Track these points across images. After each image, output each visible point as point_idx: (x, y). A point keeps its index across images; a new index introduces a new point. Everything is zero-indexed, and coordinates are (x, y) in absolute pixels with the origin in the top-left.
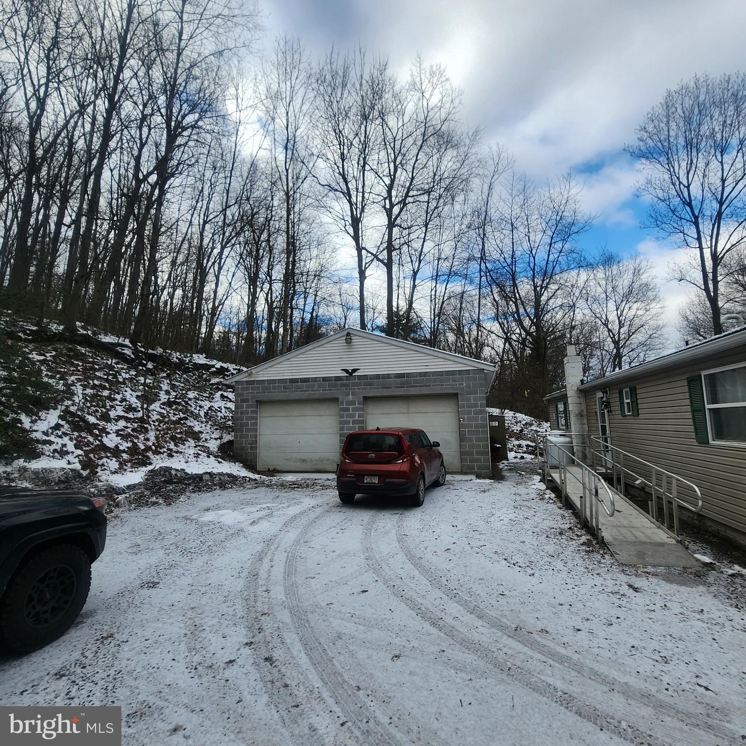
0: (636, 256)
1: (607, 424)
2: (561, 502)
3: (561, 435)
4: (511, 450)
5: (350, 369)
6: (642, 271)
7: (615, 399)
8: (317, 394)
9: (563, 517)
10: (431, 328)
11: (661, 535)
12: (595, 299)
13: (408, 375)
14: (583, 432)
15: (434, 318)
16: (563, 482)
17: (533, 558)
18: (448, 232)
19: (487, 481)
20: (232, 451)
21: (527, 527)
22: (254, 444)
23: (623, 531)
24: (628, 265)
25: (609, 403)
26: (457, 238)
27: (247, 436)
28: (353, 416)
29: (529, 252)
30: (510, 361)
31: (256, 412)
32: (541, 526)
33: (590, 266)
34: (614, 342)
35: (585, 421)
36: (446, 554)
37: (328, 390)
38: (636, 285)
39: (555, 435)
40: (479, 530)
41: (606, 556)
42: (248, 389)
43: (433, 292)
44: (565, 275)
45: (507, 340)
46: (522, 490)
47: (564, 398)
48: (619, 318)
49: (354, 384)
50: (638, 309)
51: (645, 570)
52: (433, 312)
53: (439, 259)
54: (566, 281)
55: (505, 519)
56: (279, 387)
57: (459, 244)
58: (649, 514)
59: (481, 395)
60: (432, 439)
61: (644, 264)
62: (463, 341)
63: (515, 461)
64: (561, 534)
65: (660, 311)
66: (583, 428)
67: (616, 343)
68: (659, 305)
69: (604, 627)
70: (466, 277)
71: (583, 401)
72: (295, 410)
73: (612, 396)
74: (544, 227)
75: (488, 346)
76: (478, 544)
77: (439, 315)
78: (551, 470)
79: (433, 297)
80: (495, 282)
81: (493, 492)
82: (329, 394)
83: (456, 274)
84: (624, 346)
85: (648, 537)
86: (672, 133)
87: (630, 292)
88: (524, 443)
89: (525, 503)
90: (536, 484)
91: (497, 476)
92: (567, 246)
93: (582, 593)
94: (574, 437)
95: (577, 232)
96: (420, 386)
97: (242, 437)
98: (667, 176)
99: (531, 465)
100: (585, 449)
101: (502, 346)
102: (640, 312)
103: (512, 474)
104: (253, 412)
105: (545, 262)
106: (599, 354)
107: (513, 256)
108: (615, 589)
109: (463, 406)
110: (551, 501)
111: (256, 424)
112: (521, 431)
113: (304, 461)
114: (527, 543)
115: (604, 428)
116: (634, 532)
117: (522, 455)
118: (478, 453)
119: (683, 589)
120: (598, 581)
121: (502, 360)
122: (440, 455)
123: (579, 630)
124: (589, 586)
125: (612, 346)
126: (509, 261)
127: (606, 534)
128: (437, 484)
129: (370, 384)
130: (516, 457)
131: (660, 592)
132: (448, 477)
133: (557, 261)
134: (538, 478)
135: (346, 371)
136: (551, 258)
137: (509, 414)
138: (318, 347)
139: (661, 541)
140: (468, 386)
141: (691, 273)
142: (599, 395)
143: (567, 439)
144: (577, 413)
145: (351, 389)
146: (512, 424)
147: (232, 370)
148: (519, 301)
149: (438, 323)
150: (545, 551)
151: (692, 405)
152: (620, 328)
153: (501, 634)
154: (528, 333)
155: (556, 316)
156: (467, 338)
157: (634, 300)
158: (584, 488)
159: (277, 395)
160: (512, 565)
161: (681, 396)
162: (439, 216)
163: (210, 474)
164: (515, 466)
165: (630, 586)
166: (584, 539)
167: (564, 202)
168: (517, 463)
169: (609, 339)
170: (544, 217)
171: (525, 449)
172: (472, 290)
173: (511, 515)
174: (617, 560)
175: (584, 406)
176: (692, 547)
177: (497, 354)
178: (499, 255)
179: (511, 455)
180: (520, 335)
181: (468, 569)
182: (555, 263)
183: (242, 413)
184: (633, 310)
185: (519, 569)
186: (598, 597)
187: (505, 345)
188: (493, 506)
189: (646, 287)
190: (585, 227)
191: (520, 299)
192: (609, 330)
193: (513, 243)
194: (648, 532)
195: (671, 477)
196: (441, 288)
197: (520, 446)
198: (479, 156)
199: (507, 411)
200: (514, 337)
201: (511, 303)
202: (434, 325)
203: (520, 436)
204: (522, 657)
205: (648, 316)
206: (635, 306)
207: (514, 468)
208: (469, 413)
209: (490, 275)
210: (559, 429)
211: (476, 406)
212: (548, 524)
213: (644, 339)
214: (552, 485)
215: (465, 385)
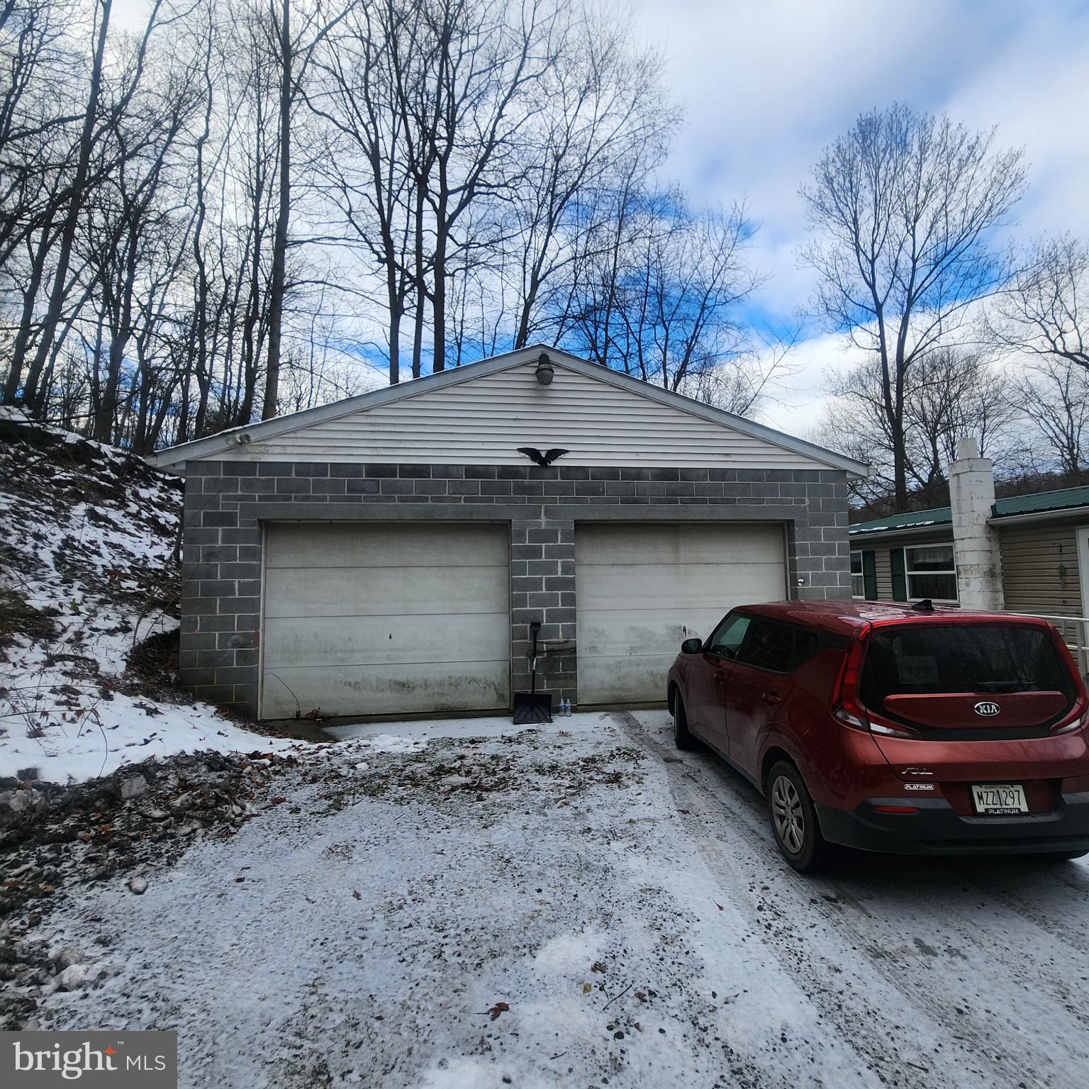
5: (543, 448)
8: (451, 509)
13: (686, 474)
20: (177, 669)
22: (249, 647)
27: (227, 623)
28: (550, 568)
31: (255, 554)
35: (999, 586)
37: (480, 500)
42: (231, 485)
49: (551, 489)
56: (336, 486)
59: (839, 527)
71: (996, 547)
72: (379, 553)
82: (483, 510)
96: (712, 501)
97: (208, 626)
104: (246, 553)
109: (804, 551)
111: (255, 588)
113: (403, 686)
129: (593, 491)
135: (533, 454)
138: (455, 385)
140: (814, 506)
144: (986, 569)
145: (543, 500)
147: (110, 455)
159: (330, 507)
163: (147, 769)
175: (998, 556)
183: (211, 555)
208: (816, 566)
215: (807, 502)
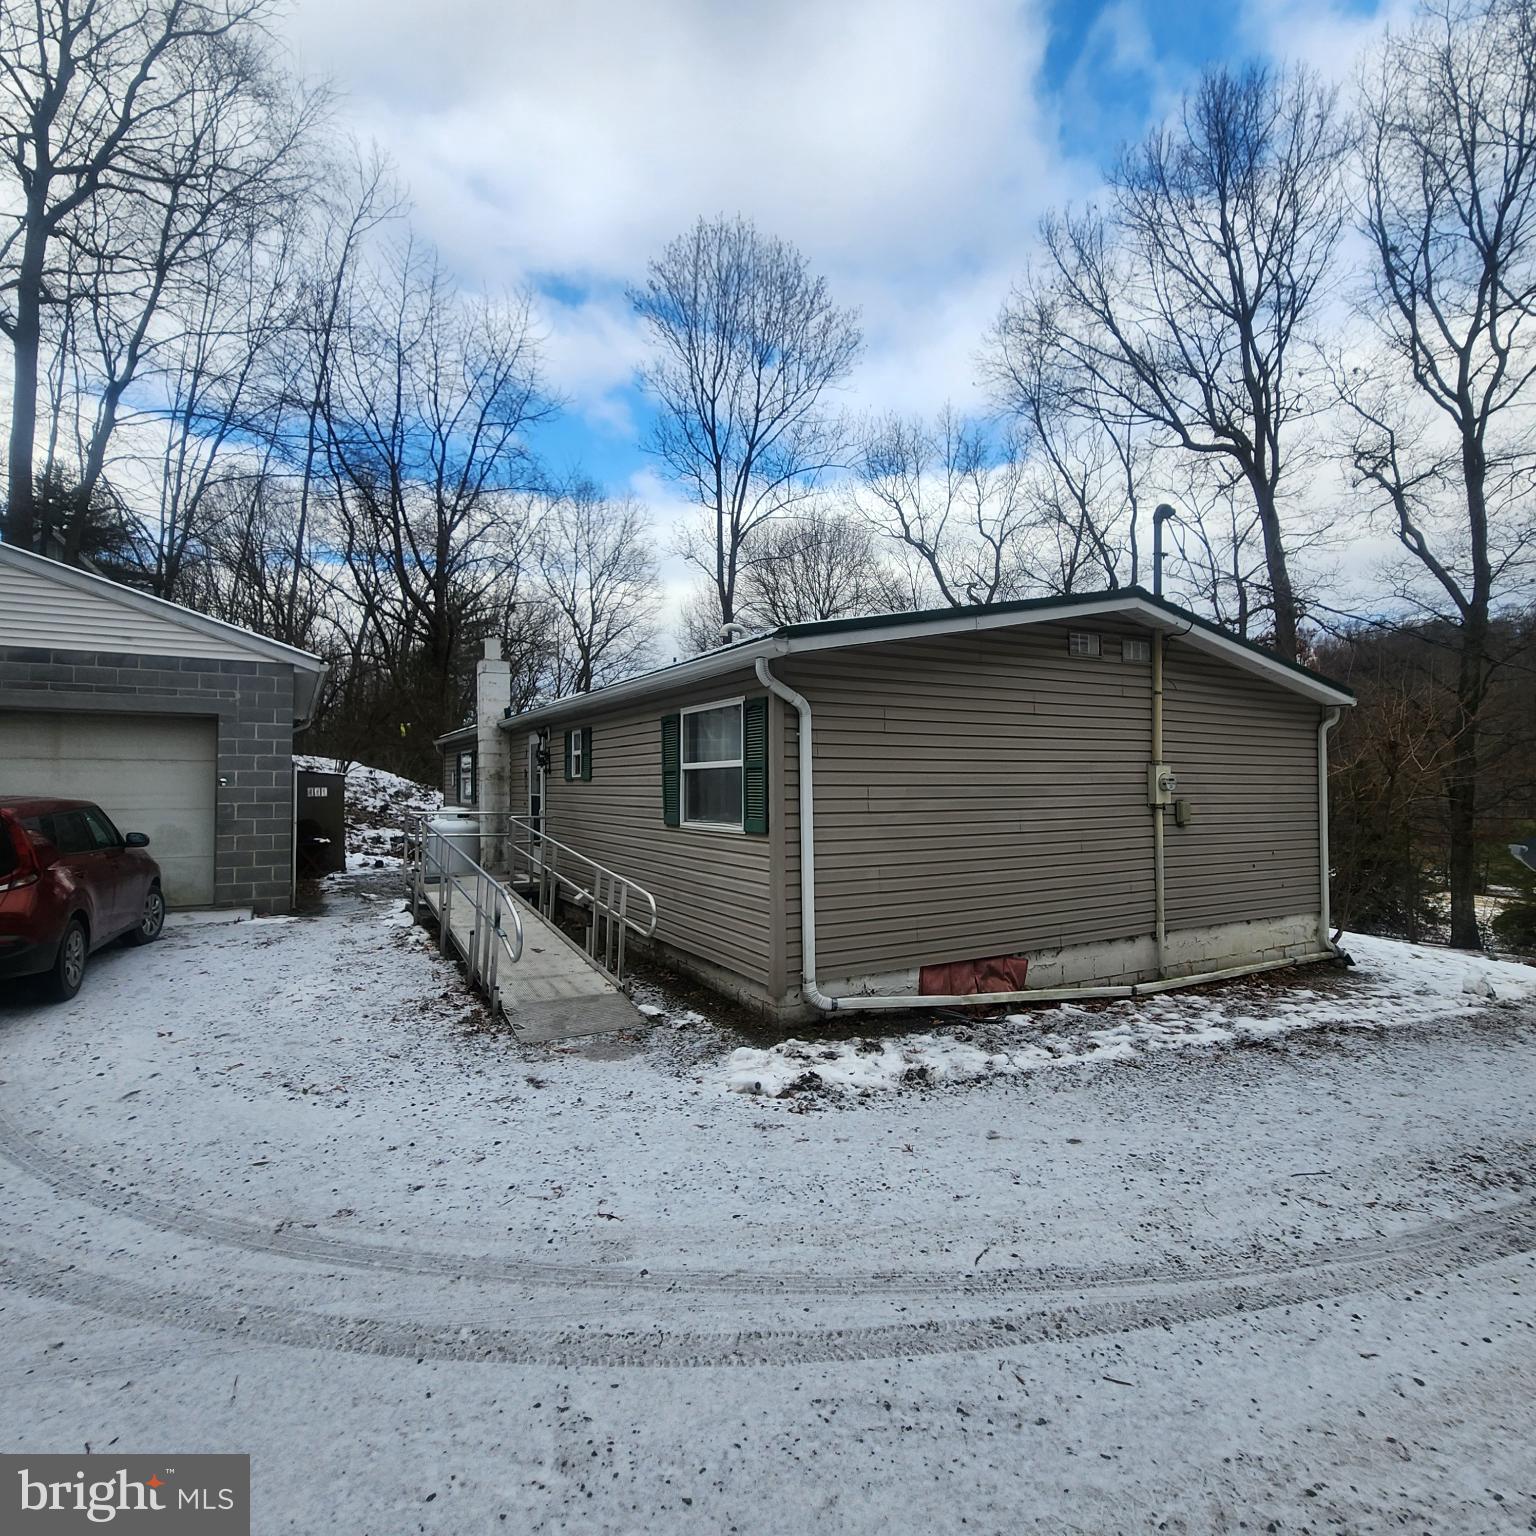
0: (630, 497)
1: (542, 795)
2: (438, 946)
3: (460, 816)
4: (355, 850)
6: (636, 527)
7: (558, 749)
9: (436, 975)
10: (160, 546)
11: (598, 982)
12: (558, 561)
14: (501, 809)
15: (174, 522)
16: (445, 907)
17: (352, 1070)
18: (229, 311)
19: (281, 920)
21: (352, 1007)
23: (538, 984)
24: (615, 508)
25: (548, 755)
26: (259, 336)
29: (434, 429)
30: (377, 658)
32: (386, 1000)
33: (554, 494)
34: (581, 646)
35: (507, 789)
36: (122, 1108)
38: (625, 551)
39: (448, 816)
40: (234, 1031)
41: (501, 1037)
43: (175, 454)
44: (505, 499)
45: (371, 610)
46: (361, 932)
47: (471, 744)
48: (593, 604)
50: (624, 594)
51: (562, 1046)
52: (169, 506)
53: (198, 373)
54: (507, 513)
55: (305, 998)
57: (259, 355)
58: (584, 947)
59: (280, 724)
60: (125, 826)
61: (640, 514)
62: (262, 596)
63: (360, 872)
64: (423, 1009)
65: (657, 603)
66: (501, 802)
67: (585, 649)
68: (655, 594)
69: (469, 1168)
70: (272, 440)
71: (505, 749)
73: (554, 743)
74: (471, 385)
75: (324, 616)
76: (222, 1065)
77: (189, 517)
78: (427, 886)
79: (173, 466)
80: (349, 471)
81: (290, 943)
83: (246, 425)
84: (596, 657)
85: (577, 990)
86: (700, 299)
87: (616, 561)
88: (388, 833)
89: (362, 958)
90: (398, 914)
91: (307, 904)
92: (513, 440)
93: (439, 1115)
94: (482, 818)
95: (532, 418)
98: (686, 371)
99: (396, 879)
100: (501, 842)
101: (359, 621)
102: (628, 601)
103: (347, 900)
105: (465, 461)
106: (555, 665)
107: (396, 422)
108: (504, 1092)
109: (230, 748)
110: (419, 948)
112: (384, 808)
114: (346, 1040)
115: (536, 801)
116: (555, 984)
117: (379, 858)
118: (264, 858)
119: (613, 1065)
120: (476, 1084)
121: (356, 653)
122: (149, 867)
123: (418, 1188)
124: (456, 1099)
125: (578, 653)
126: (387, 432)
127: (507, 996)
128: (132, 939)
130: (365, 865)
131: (576, 1079)
132: (172, 920)
133: (489, 463)
134: (402, 903)
136: (479, 454)
137: (358, 772)
139: (595, 993)
140: (247, 701)
141: (702, 550)
142: (534, 739)
143: (471, 824)
144: (493, 772)
146: (365, 793)
148: (402, 531)
149: (185, 538)
150: (383, 1049)
151: (664, 763)
152: (594, 623)
153: (238, 1250)
154: (420, 603)
155: (479, 578)
156: (271, 590)
157: (621, 576)
158: (479, 913)
160: (301, 1095)
161: (650, 748)
162: (207, 257)
164: (358, 884)
165: (531, 1081)
166: (467, 1011)
167: (513, 347)
168: (366, 875)
169: (574, 640)
170: (471, 364)
171: (388, 846)
172: (288, 478)
173: (321, 988)
174: (517, 1039)
175: (506, 761)
176: (640, 994)
177: (347, 638)
178: (364, 414)
179: (353, 861)
180: (404, 604)
181: (180, 1128)
182: (486, 467)
184: (617, 594)
185: (316, 1098)
186: (470, 1115)
187: (366, 621)
188: (283, 974)
189: (640, 558)
190: (549, 412)
191: (407, 525)
192: (576, 625)
193: (399, 395)
194: (578, 981)
195: (619, 883)
196: (200, 449)
197: (377, 840)
198: (327, 156)
199: (354, 764)
200: (386, 607)
201: (386, 530)
202: (172, 541)
203: (379, 818)
204: (279, 1283)
205: (639, 608)
206: (622, 587)
207: (357, 889)
208: (247, 765)
209: (339, 453)
210: (459, 804)
211: (267, 748)
212: (402, 995)
213: (629, 649)
214: (426, 915)
215: (238, 696)
